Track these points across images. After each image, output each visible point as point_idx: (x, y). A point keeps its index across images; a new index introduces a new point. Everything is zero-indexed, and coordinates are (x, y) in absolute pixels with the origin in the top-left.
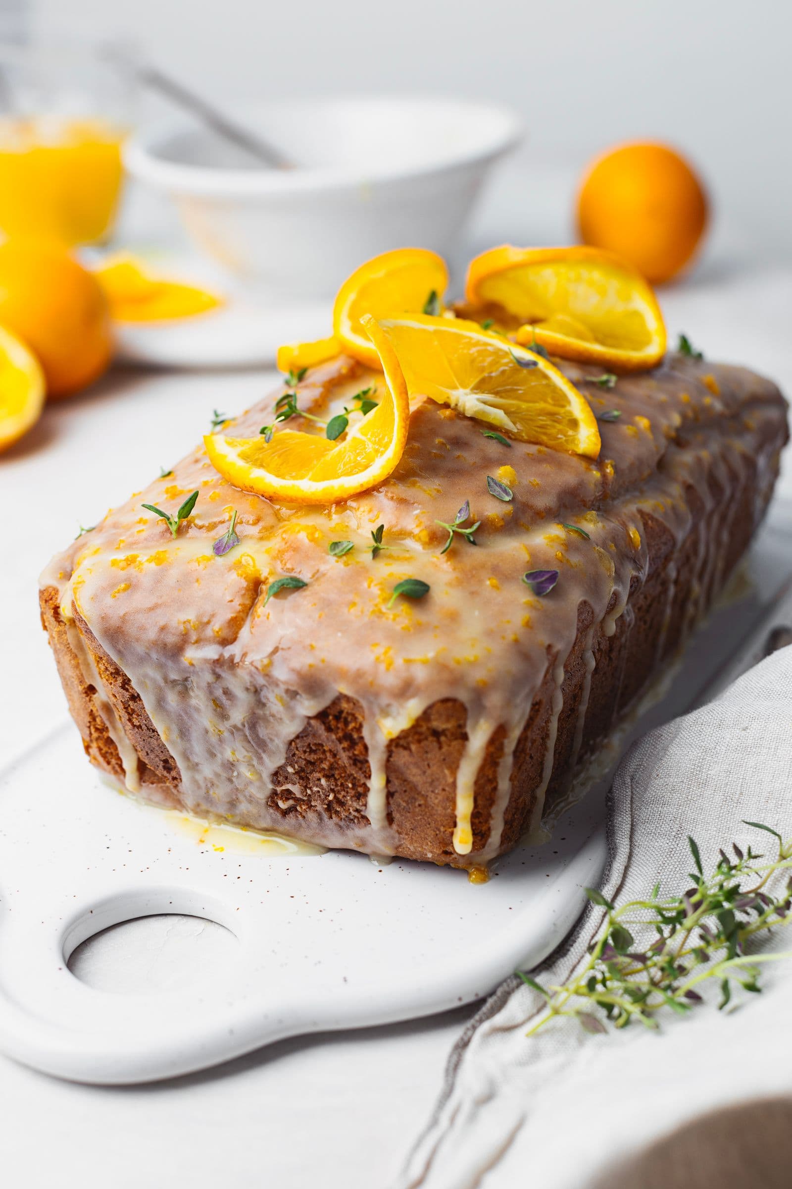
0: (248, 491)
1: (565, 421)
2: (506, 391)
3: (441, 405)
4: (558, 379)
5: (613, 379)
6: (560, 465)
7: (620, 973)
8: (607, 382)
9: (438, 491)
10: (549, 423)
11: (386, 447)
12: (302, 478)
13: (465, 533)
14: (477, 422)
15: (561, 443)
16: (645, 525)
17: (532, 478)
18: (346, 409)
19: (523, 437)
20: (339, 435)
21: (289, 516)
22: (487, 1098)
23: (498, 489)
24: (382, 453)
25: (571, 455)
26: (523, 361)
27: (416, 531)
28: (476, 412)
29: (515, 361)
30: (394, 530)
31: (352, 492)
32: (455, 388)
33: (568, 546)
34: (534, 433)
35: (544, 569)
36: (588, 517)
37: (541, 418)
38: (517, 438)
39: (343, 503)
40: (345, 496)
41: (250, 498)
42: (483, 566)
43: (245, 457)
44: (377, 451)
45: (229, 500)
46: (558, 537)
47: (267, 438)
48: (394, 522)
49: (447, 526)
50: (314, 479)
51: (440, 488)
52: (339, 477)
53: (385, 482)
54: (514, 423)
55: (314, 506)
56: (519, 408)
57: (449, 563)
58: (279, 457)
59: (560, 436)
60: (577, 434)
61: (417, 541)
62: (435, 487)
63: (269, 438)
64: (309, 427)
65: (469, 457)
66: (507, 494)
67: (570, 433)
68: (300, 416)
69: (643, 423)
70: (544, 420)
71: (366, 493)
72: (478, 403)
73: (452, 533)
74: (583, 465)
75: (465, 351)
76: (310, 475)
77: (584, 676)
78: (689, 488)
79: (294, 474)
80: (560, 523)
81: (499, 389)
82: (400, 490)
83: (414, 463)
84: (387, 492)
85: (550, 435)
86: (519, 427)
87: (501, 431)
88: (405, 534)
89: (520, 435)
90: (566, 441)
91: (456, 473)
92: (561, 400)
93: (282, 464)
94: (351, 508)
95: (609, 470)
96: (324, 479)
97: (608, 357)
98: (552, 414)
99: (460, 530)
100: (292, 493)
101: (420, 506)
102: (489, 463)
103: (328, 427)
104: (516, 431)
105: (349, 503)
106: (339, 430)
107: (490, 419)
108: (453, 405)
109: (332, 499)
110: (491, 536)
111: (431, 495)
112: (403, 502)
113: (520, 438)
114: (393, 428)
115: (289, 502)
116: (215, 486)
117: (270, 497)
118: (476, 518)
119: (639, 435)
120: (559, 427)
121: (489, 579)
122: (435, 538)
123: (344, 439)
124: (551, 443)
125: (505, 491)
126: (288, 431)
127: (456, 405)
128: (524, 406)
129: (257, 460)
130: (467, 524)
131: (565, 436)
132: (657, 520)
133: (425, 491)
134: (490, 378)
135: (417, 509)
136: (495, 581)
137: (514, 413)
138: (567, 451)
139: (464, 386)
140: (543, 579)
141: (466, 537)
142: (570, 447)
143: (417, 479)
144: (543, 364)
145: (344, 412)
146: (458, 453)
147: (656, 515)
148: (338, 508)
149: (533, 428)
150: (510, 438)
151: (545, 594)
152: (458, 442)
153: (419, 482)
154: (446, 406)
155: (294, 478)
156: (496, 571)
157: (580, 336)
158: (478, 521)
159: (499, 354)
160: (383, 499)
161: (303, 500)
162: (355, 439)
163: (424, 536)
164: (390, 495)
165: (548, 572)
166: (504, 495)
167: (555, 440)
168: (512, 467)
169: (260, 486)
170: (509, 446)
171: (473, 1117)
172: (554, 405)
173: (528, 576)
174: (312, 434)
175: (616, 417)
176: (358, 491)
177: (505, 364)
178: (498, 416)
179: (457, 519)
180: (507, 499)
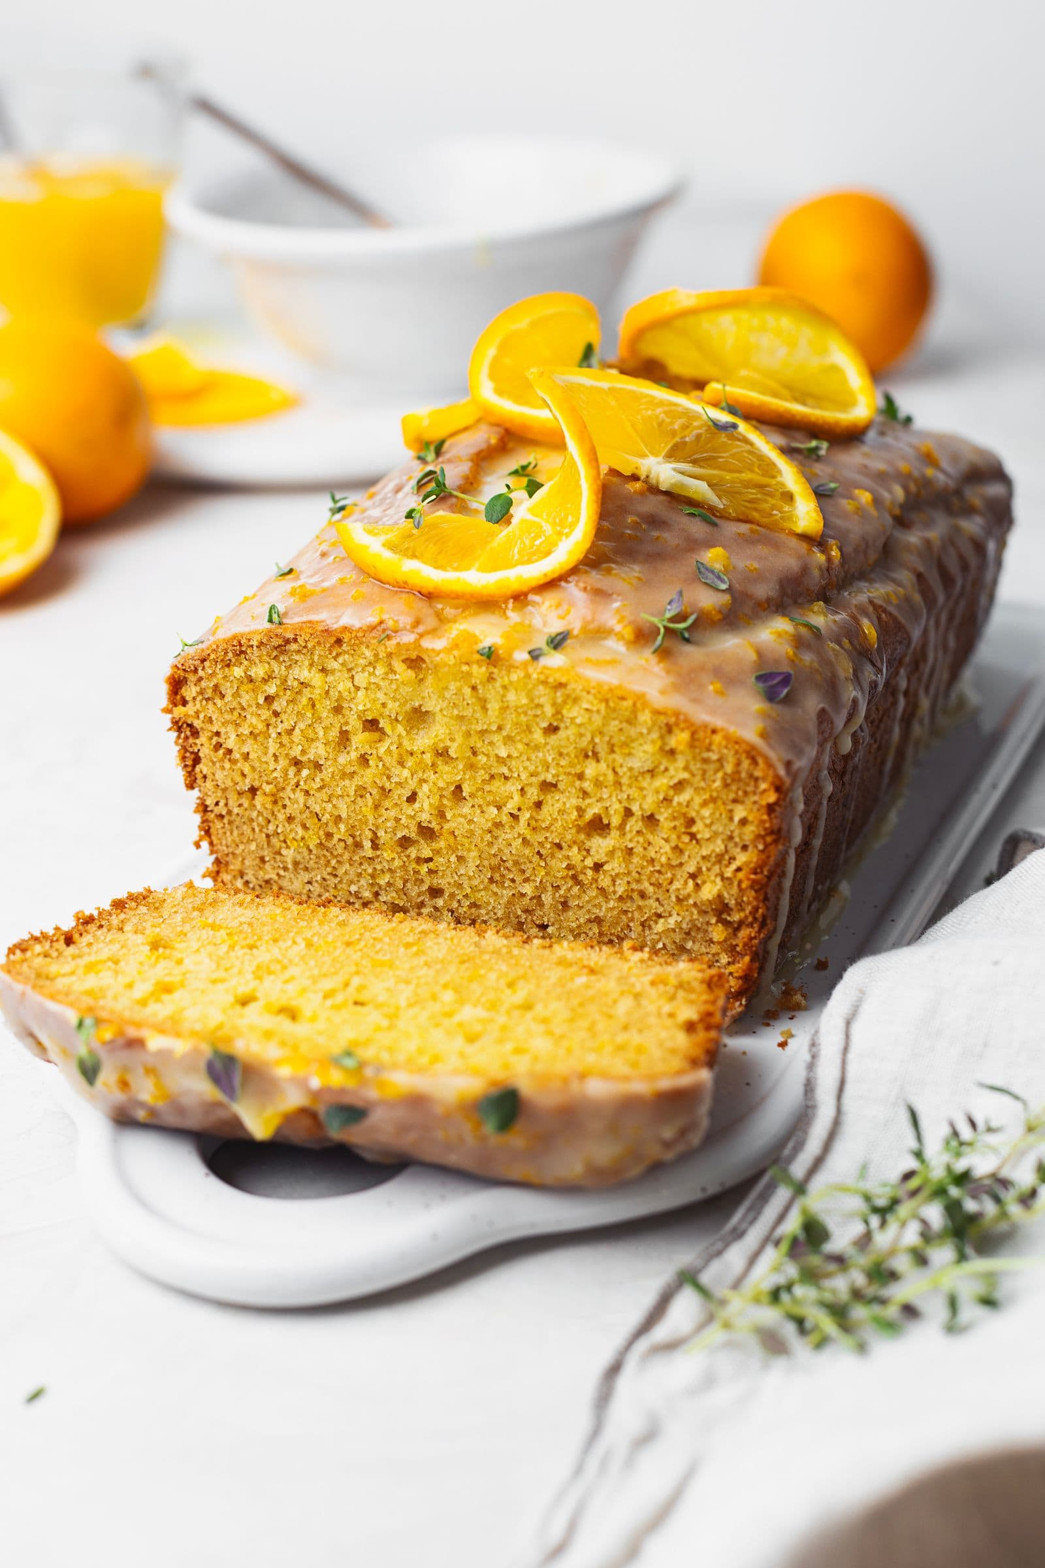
0: (402, 587)
1: (778, 495)
2: (705, 459)
3: (628, 476)
4: (765, 445)
5: (825, 445)
6: (776, 546)
7: (811, 1276)
8: (817, 449)
9: (639, 579)
10: (759, 496)
11: (573, 526)
12: (467, 569)
13: (678, 628)
14: (674, 497)
15: (777, 520)
16: (879, 618)
17: (747, 561)
18: (508, 486)
19: (730, 514)
20: (502, 518)
21: (455, 616)
22: (648, 1437)
23: (710, 575)
24: (567, 535)
25: (787, 534)
26: (719, 423)
27: (618, 628)
28: (672, 485)
29: (710, 423)
30: (592, 626)
31: (534, 583)
32: (643, 456)
33: (799, 643)
34: (743, 509)
35: (774, 670)
36: (816, 609)
37: (749, 490)
38: (725, 516)
39: (522, 598)
40: (525, 589)
41: (404, 595)
42: (702, 668)
43: (393, 547)
44: (560, 534)
45: (377, 599)
46: (786, 633)
47: (416, 523)
48: (589, 618)
49: (655, 620)
50: (484, 569)
51: (640, 575)
52: (515, 566)
53: (574, 571)
54: (720, 498)
55: (486, 604)
56: (722, 479)
57: (662, 665)
58: (435, 544)
59: (775, 512)
60: (794, 509)
61: (618, 639)
62: (636, 575)
63: (419, 523)
64: (463, 508)
65: (670, 538)
66: (723, 581)
67: (787, 508)
68: (451, 496)
69: (865, 497)
70: (753, 493)
71: (551, 584)
72: (673, 473)
73: (662, 630)
74: (803, 547)
75: (649, 412)
76: (477, 565)
77: (820, 804)
78: (919, 576)
79: (455, 565)
80: (784, 615)
81: (695, 456)
82: (595, 578)
83: (607, 546)
84: (577, 582)
85: (761, 511)
86: (725, 503)
87: (703, 507)
88: (604, 632)
89: (727, 513)
90: (782, 518)
91: (656, 557)
92: (769, 469)
93: (439, 553)
94: (534, 603)
95: (835, 553)
96: (495, 569)
97: (813, 419)
98: (761, 487)
99: (671, 625)
100: (458, 588)
101: (620, 598)
102: (694, 545)
103: (486, 509)
104: (722, 507)
105: (531, 597)
106: (501, 511)
107: (691, 494)
108: (643, 477)
109: (509, 593)
110: (708, 632)
111: (632, 585)
112: (600, 594)
113: (727, 515)
114: (579, 505)
115: (453, 598)
116: (355, 584)
117: (430, 593)
118: (689, 610)
119: (860, 511)
120: (773, 501)
121: (712, 683)
122: (642, 636)
123: (509, 522)
124: (765, 520)
125: (719, 578)
126: (441, 513)
127: (647, 477)
128: (728, 476)
129: (407, 549)
130: (680, 617)
131: (780, 512)
132: (890, 614)
133: (624, 579)
134: (685, 443)
135: (616, 601)
136: (719, 686)
137: (715, 485)
138: (783, 530)
139: (656, 454)
140: (775, 682)
141: (679, 634)
142: (787, 525)
143: (613, 565)
144: (743, 428)
145: (506, 490)
146: (655, 534)
147: (890, 609)
148: (516, 604)
149: (743, 503)
150: (714, 515)
151: (778, 699)
152: (654, 521)
153: (615, 569)
154: (635, 478)
155: (456, 569)
156: (717, 673)
157: (775, 395)
158: (692, 614)
159: (690, 416)
160: (574, 590)
161: (472, 596)
162: (523, 521)
163: (628, 633)
164: (582, 585)
165: (780, 674)
166: (719, 582)
167: (769, 517)
168: (724, 547)
169: (415, 581)
170: (715, 525)
171: (630, 1462)
172: (763, 475)
173: (759, 678)
174: (469, 516)
175: (833, 490)
176: (541, 582)
177: (697, 428)
178: (700, 489)
179: (667, 612)
180: (724, 587)
